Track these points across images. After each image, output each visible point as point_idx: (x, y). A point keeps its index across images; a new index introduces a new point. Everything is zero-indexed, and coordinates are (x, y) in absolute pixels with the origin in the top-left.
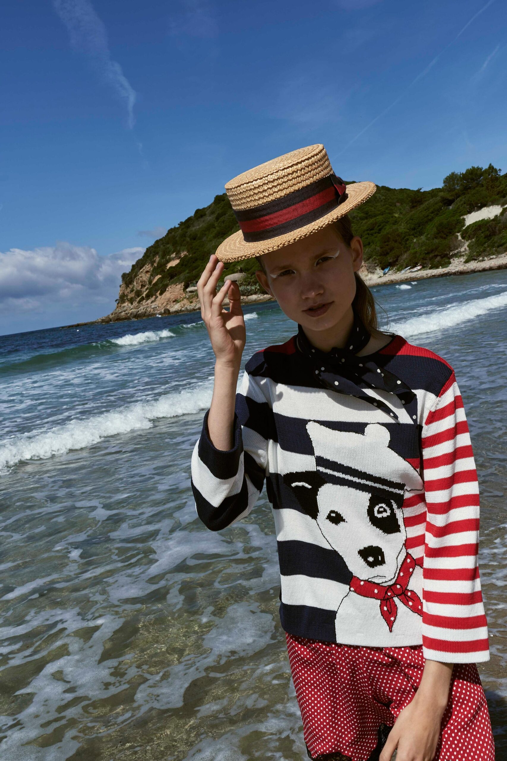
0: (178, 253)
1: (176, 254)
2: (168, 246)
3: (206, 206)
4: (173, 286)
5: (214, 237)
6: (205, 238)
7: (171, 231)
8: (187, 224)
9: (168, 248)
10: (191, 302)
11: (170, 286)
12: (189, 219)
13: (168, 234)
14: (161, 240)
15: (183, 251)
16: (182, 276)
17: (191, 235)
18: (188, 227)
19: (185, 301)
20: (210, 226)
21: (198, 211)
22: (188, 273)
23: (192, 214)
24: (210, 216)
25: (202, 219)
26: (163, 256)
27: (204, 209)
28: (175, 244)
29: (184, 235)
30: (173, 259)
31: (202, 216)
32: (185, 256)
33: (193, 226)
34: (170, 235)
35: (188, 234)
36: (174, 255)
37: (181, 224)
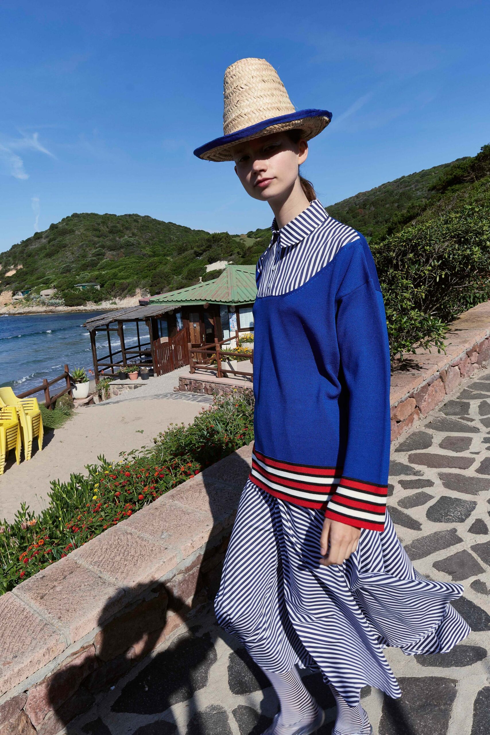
0: (16, 265)
1: (14, 266)
2: (10, 258)
3: (44, 230)
4: (6, 292)
5: (44, 257)
6: (36, 257)
7: (14, 247)
8: (27, 243)
9: (9, 260)
10: (15, 307)
11: (3, 292)
12: (29, 240)
13: (11, 249)
14: (5, 253)
15: (20, 265)
16: (14, 285)
17: (27, 252)
18: (26, 246)
19: (11, 306)
20: (44, 248)
21: (36, 234)
22: (18, 283)
23: (32, 235)
24: (45, 239)
25: (39, 241)
26: (5, 266)
27: (42, 232)
28: (15, 258)
29: (22, 252)
30: (12, 270)
31: (39, 238)
32: (21, 269)
33: (31, 246)
34: (13, 250)
35: (26, 251)
36: (12, 267)
37: (23, 242)
